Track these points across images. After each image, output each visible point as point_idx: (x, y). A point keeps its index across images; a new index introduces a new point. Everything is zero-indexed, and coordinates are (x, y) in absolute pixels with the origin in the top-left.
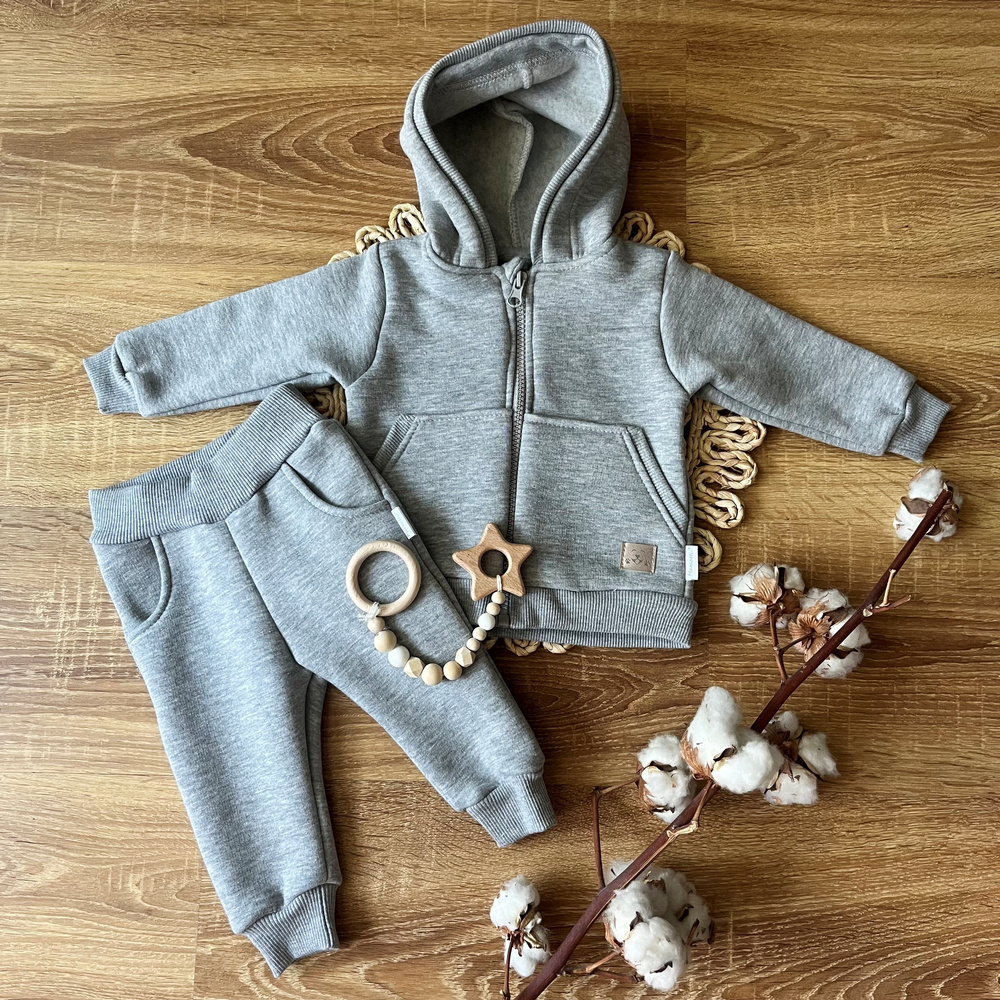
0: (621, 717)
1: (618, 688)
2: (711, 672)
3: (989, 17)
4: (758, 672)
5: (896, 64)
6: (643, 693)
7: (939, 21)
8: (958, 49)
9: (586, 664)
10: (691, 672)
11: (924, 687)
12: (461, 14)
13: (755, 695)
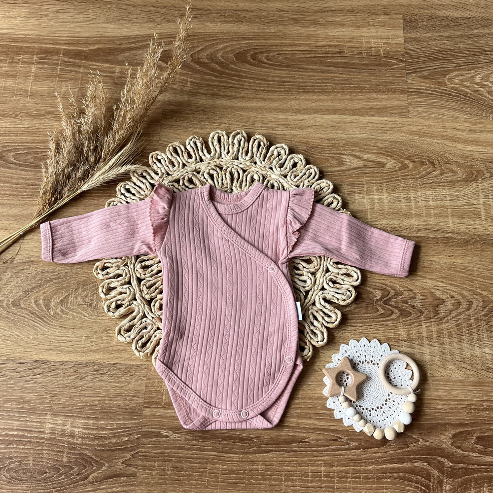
0: (83, 484)
1: (84, 466)
2: (140, 456)
3: (319, 100)
4: (167, 456)
5: (270, 123)
6: (98, 469)
7: (293, 102)
8: (302, 116)
9: (67, 450)
10: (128, 456)
11: (264, 467)
12: (48, 93)
13: (164, 470)
